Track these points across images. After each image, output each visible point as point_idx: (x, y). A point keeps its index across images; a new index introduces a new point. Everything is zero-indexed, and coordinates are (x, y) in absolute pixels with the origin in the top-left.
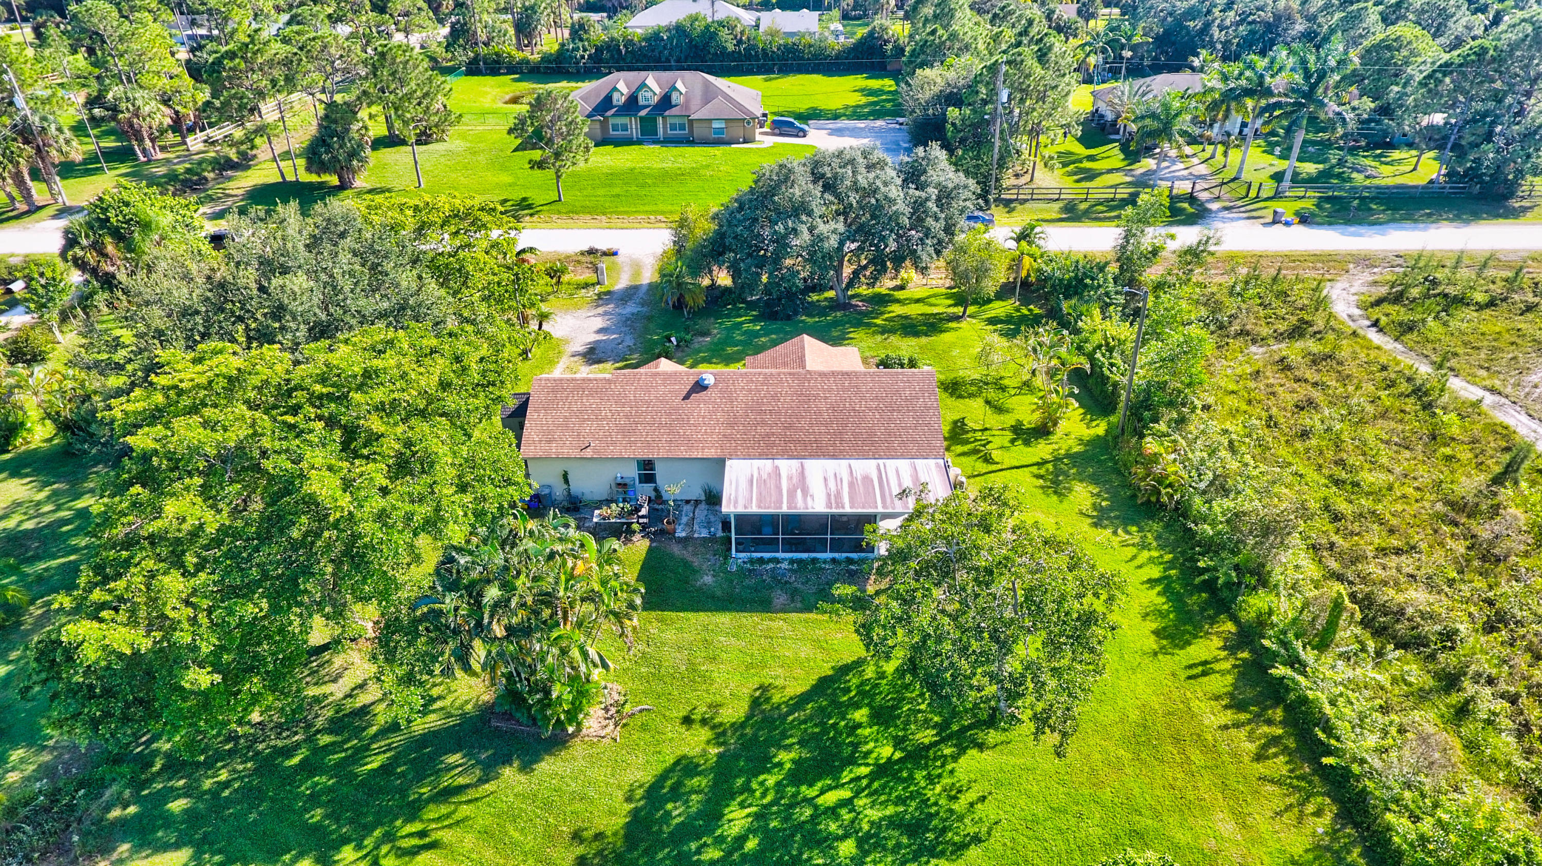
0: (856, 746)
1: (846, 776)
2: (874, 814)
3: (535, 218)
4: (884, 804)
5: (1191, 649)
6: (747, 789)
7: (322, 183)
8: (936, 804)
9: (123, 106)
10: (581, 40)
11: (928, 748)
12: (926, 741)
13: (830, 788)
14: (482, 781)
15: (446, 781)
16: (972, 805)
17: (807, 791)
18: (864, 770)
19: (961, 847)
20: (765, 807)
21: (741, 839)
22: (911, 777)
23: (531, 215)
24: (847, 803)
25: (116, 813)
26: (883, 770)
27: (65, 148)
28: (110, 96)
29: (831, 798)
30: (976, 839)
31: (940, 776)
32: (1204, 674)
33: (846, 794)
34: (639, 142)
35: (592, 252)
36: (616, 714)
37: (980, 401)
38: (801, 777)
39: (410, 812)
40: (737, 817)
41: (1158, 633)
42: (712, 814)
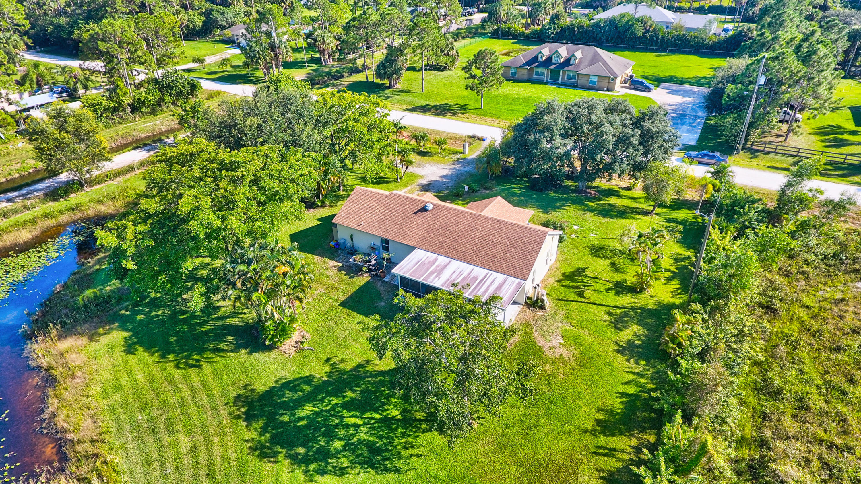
0: (384, 404)
1: (368, 415)
2: (363, 436)
3: (464, 116)
4: (372, 435)
5: (612, 439)
6: (322, 400)
7: (382, 84)
8: (395, 446)
9: (318, 39)
10: (554, 24)
11: (416, 420)
12: (418, 417)
13: (356, 417)
14: (232, 351)
15: (221, 346)
16: (411, 456)
17: (345, 413)
18: (378, 416)
19: (387, 470)
20: (322, 411)
21: (301, 419)
22: (396, 430)
23: (463, 114)
24: (357, 426)
25: (123, 312)
26: (387, 421)
27: (285, 55)
28: (315, 34)
29: (353, 420)
30: (397, 471)
31: (409, 436)
32: (606, 455)
33: (359, 422)
34: (546, 83)
35: (473, 137)
36: (299, 346)
37: (608, 262)
38: (349, 406)
39: (201, 351)
40: (307, 410)
41: (598, 422)
42: (299, 403)
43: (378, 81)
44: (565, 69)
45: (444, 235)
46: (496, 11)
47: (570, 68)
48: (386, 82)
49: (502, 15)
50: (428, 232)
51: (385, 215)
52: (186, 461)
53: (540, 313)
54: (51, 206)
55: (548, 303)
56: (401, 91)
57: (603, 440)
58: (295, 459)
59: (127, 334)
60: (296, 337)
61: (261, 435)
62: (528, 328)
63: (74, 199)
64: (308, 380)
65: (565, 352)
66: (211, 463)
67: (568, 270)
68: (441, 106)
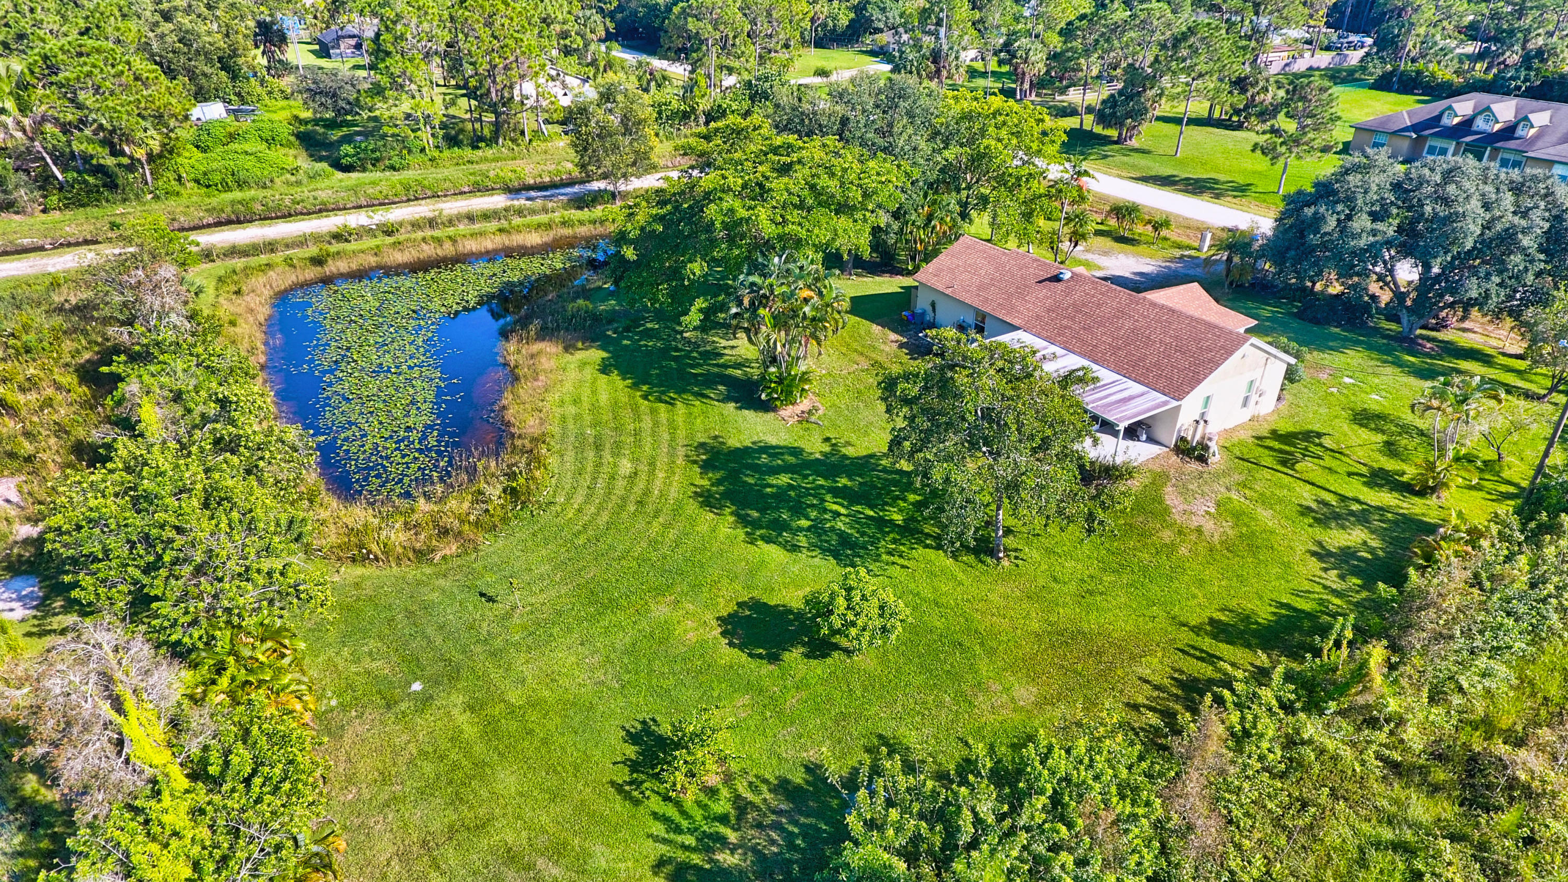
0: (887, 504)
1: (859, 508)
2: (840, 525)
3: (1234, 200)
4: (852, 528)
5: (1222, 646)
6: (806, 477)
7: (1106, 136)
8: (877, 548)
11: (922, 532)
12: (926, 531)
13: (842, 505)
14: (718, 401)
15: (707, 392)
16: (893, 563)
17: (828, 497)
18: (871, 513)
20: (800, 486)
21: (770, 486)
22: (888, 533)
23: (1235, 197)
24: (837, 514)
25: (609, 333)
26: (882, 523)
29: (836, 507)
31: (904, 544)
32: (1198, 658)
33: (843, 511)
36: (805, 418)
37: (1380, 438)
38: (837, 492)
39: (681, 391)
40: (784, 479)
41: (1212, 621)
42: (775, 471)
43: (1098, 130)
44: (1499, 145)
45: (1073, 319)
46: (1398, 36)
47: (1512, 144)
48: (1113, 133)
49: (1410, 44)
50: (1049, 311)
51: (992, 279)
52: (621, 484)
53: (1194, 466)
54: (576, 214)
55: (1216, 458)
56: (1137, 150)
57: (1207, 643)
58: (743, 520)
59: (605, 355)
60: (804, 404)
61: (712, 485)
62: (1160, 478)
63: (598, 211)
64: (796, 452)
65: (1209, 526)
66: (647, 492)
67: (1285, 427)
68: (1197, 181)
